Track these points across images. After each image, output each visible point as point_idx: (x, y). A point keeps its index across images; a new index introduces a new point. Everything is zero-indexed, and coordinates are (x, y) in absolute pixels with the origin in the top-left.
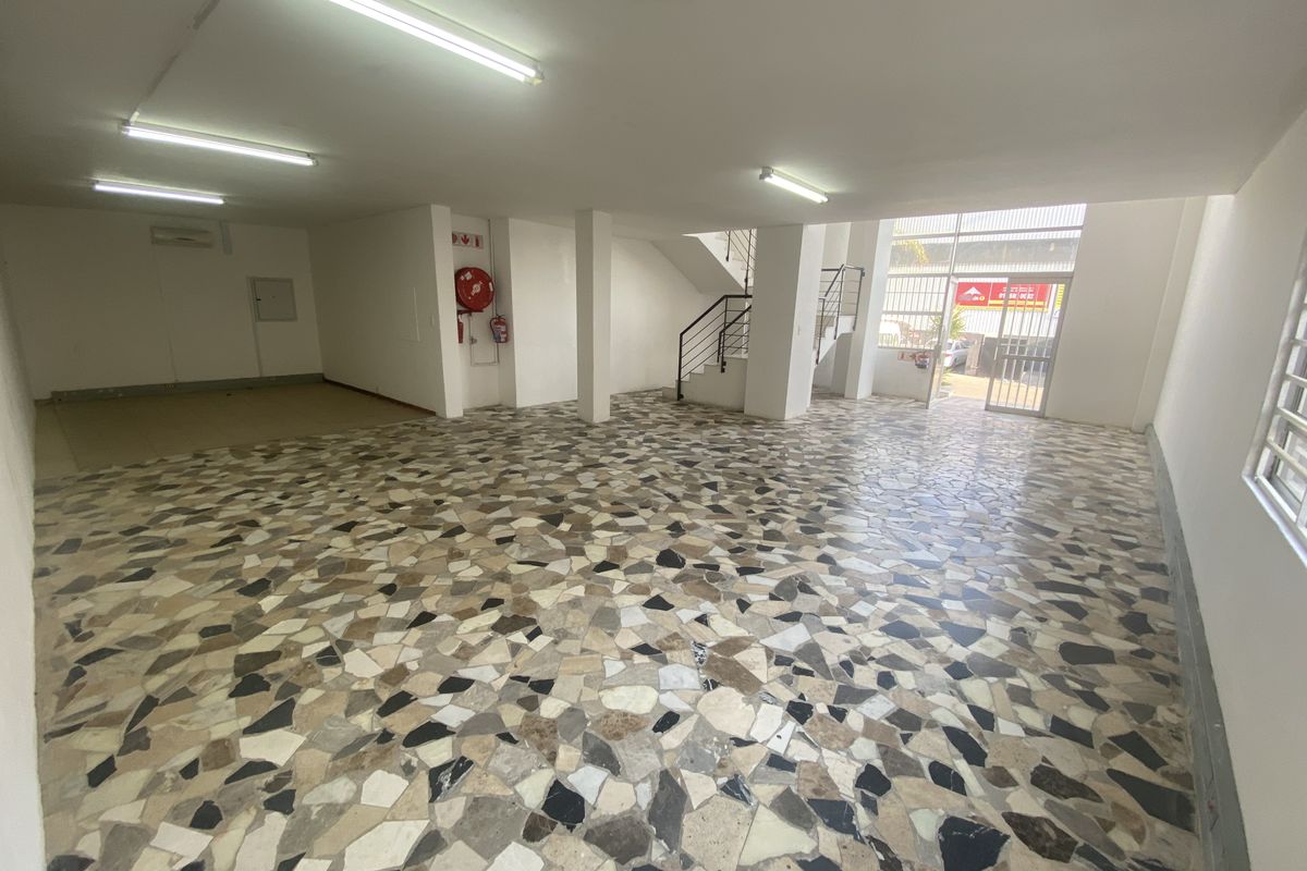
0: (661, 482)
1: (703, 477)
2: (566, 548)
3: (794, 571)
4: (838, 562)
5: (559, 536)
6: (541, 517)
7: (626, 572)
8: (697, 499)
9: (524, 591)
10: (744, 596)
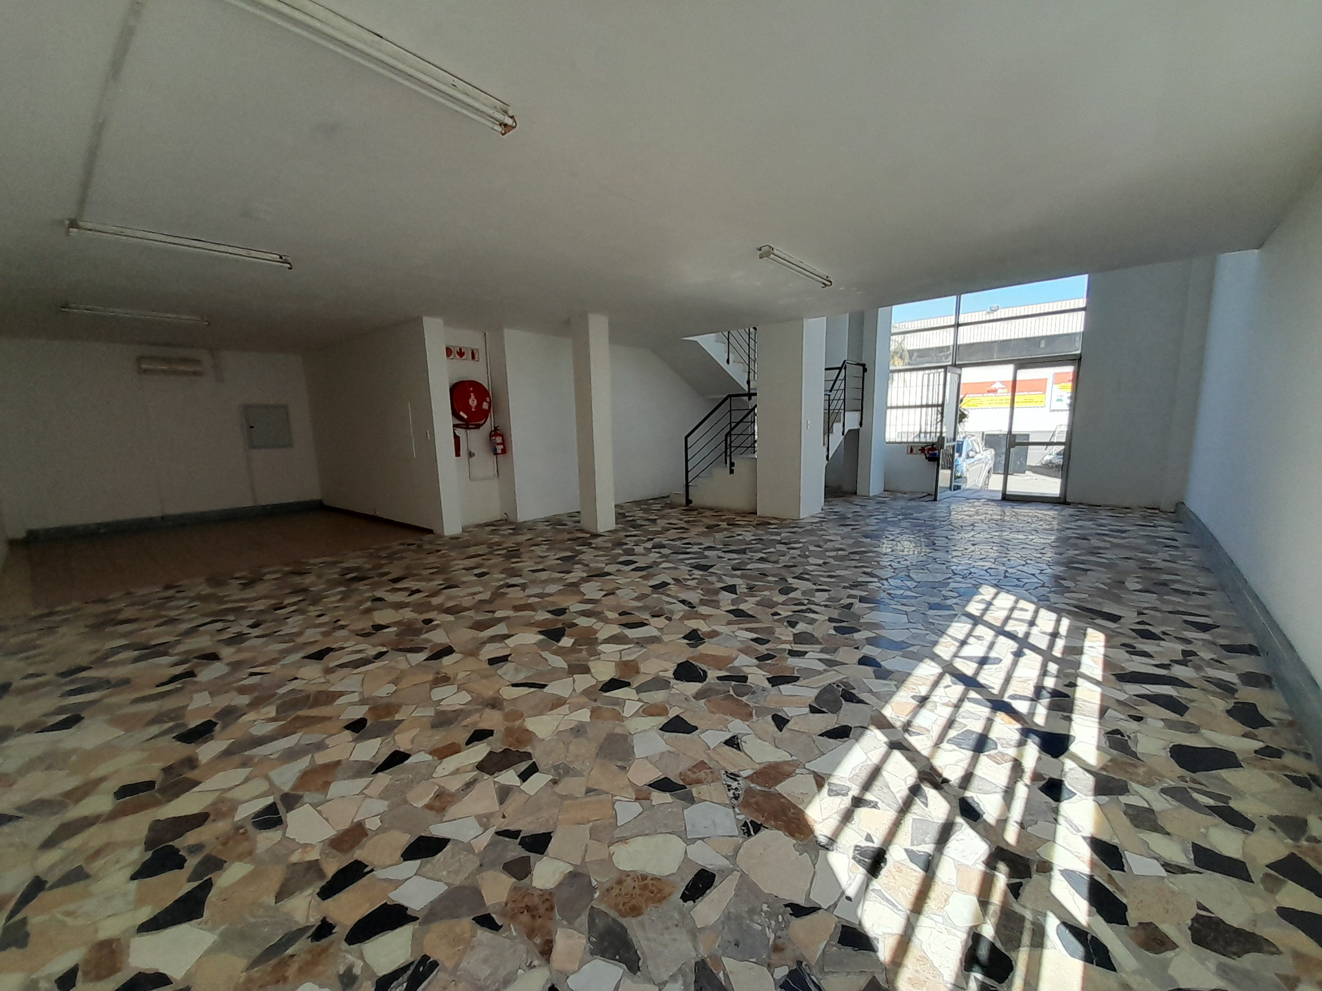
0: (673, 588)
1: (720, 580)
2: (568, 666)
3: (832, 677)
4: (883, 663)
5: (561, 652)
6: (541, 633)
7: (639, 690)
8: (715, 604)
9: (518, 719)
10: (779, 711)
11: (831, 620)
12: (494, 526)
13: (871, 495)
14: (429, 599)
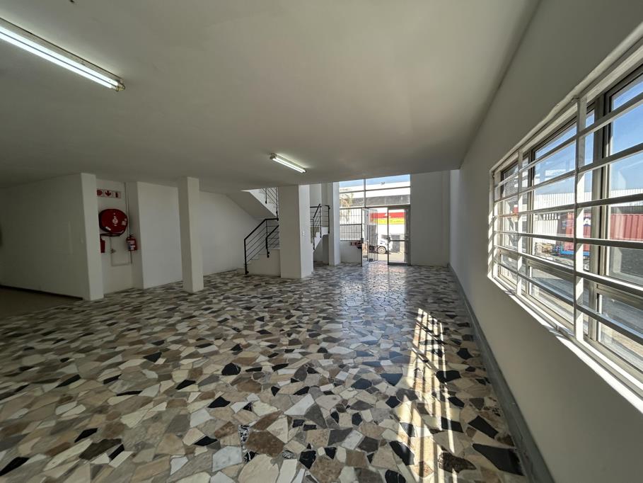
0: (230, 321)
1: (257, 314)
2: (159, 376)
3: (305, 361)
4: (328, 350)
5: (155, 369)
6: (145, 358)
7: (200, 385)
8: (251, 328)
9: (116, 418)
10: (275, 384)
11: (308, 331)
12: (128, 292)
13: (335, 264)
14: (68, 345)
